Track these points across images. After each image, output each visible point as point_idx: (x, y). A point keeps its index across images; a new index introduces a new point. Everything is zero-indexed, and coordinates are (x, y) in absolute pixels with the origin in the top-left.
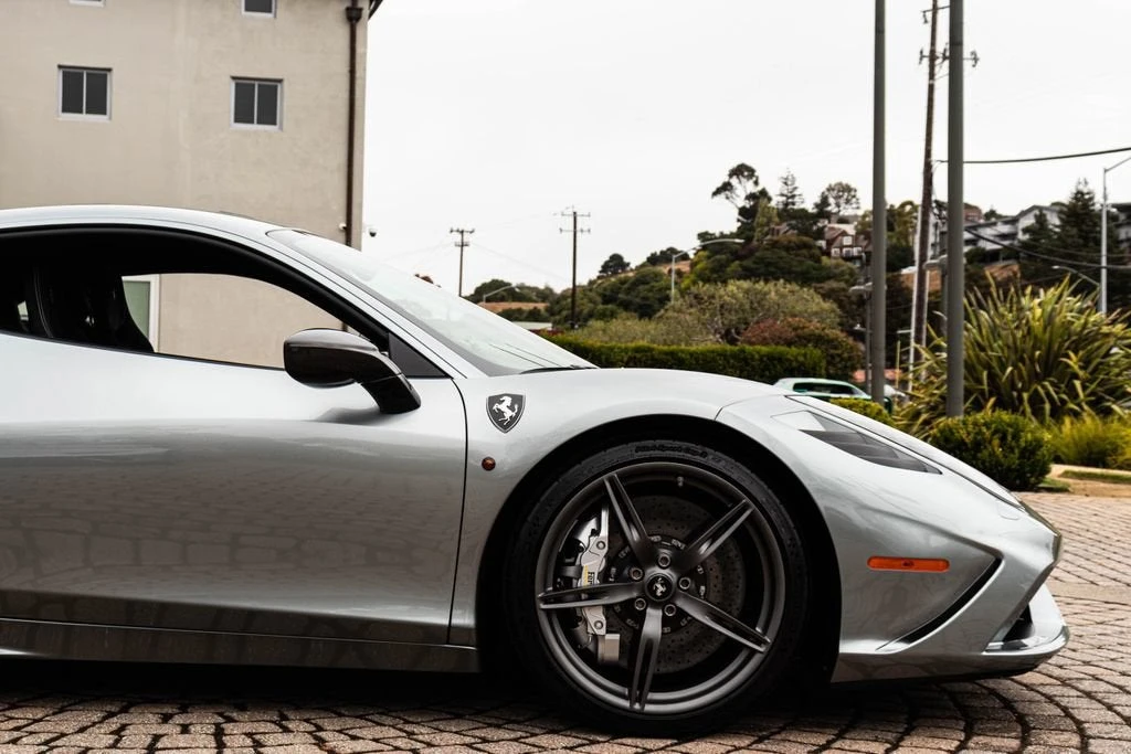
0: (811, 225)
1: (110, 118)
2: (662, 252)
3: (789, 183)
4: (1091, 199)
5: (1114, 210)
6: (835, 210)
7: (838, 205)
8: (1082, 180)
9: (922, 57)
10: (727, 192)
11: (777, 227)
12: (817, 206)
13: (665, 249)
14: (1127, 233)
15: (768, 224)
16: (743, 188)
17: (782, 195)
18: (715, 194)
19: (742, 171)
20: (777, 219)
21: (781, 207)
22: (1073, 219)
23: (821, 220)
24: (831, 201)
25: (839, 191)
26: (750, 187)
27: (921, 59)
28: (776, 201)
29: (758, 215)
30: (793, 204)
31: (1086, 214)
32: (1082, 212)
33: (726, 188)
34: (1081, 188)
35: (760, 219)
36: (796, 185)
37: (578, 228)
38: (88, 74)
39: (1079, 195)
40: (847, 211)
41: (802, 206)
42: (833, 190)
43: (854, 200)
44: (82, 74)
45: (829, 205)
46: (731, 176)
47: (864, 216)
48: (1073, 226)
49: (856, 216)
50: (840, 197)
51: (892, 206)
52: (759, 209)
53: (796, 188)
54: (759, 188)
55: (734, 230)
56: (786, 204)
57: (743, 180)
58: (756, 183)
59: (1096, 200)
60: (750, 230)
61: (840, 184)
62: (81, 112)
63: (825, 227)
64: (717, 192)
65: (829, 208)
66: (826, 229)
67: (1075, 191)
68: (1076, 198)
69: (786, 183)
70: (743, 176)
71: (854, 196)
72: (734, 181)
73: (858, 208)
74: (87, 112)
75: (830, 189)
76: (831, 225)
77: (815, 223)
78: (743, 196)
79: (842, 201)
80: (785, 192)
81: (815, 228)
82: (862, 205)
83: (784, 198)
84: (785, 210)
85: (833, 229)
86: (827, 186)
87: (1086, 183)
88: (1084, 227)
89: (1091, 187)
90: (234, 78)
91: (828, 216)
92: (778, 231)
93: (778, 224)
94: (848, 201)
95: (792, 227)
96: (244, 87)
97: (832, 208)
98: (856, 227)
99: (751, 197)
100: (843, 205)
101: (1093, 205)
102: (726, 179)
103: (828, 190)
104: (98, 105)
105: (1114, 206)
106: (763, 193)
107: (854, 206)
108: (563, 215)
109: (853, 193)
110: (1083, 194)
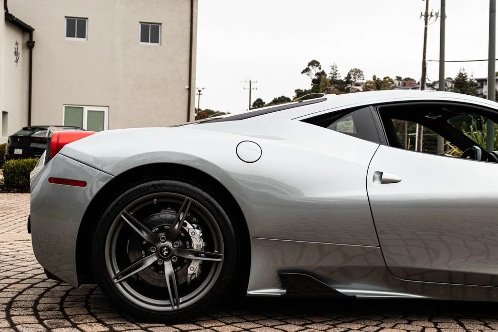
0: (344, 87)
1: (87, 40)
2: (279, 98)
3: (334, 68)
4: (466, 76)
5: (476, 81)
6: (354, 80)
7: (355, 78)
8: (462, 69)
9: (422, 15)
10: (308, 72)
11: (329, 88)
12: (346, 78)
13: (280, 97)
14: (481, 91)
15: (325, 86)
16: (315, 70)
17: (331, 74)
18: (302, 73)
19: (314, 63)
20: (329, 84)
21: (331, 79)
22: (458, 85)
23: (348, 85)
24: (352, 76)
25: (355, 72)
26: (317, 70)
27: (421, 16)
28: (329, 76)
29: (321, 82)
30: (336, 77)
31: (464, 83)
32: (462, 82)
33: (307, 70)
34: (462, 72)
35: (322, 84)
36: (337, 69)
37: (252, 88)
38: (77, 20)
39: (461, 75)
40: (359, 81)
41: (340, 79)
42: (353, 71)
43: (362, 76)
44: (75, 20)
45: (351, 78)
46: (309, 65)
47: (366, 83)
48: (458, 88)
49: (363, 83)
50: (356, 75)
51: (378, 79)
52: (322, 80)
53: (337, 70)
54: (321, 71)
55: (311, 89)
56: (333, 78)
57: (314, 67)
58: (320, 68)
59: (468, 77)
60: (317, 89)
61: (356, 69)
62: (75, 37)
63: (350, 88)
64: (303, 72)
65: (351, 79)
66: (350, 89)
67: (459, 73)
68: (459, 76)
69: (333, 69)
70: (314, 65)
71: (362, 75)
72: (311, 67)
73: (364, 79)
74: (77, 37)
75: (352, 71)
76: (352, 87)
77: (346, 86)
78: (314, 74)
79: (356, 76)
80: (333, 72)
81: (346, 88)
82: (365, 79)
83: (332, 75)
84: (332, 80)
85: (353, 88)
86: (350, 70)
87: (464, 70)
88: (463, 89)
89: (466, 71)
90: (140, 22)
91: (351, 83)
92: (330, 89)
93: (330, 86)
94: (359, 76)
95: (336, 87)
96: (145, 27)
97: (352, 79)
98: (363, 88)
99: (318, 74)
100: (357, 78)
101: (467, 79)
102: (307, 67)
103: (351, 71)
104: (82, 34)
105: (475, 80)
106: (323, 73)
107: (362, 78)
108: (245, 82)
109: (361, 73)
110: (462, 74)
